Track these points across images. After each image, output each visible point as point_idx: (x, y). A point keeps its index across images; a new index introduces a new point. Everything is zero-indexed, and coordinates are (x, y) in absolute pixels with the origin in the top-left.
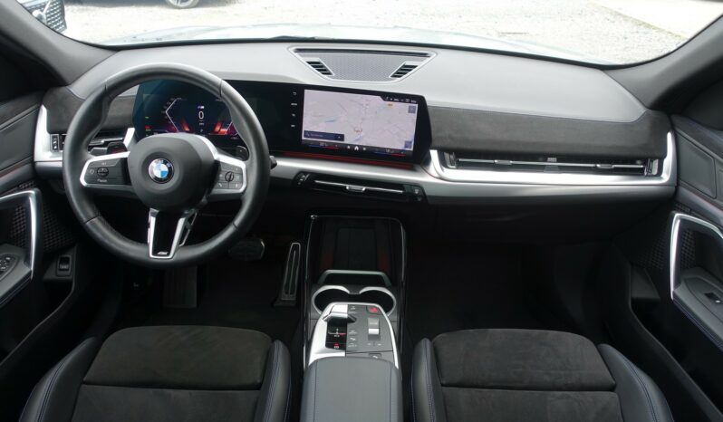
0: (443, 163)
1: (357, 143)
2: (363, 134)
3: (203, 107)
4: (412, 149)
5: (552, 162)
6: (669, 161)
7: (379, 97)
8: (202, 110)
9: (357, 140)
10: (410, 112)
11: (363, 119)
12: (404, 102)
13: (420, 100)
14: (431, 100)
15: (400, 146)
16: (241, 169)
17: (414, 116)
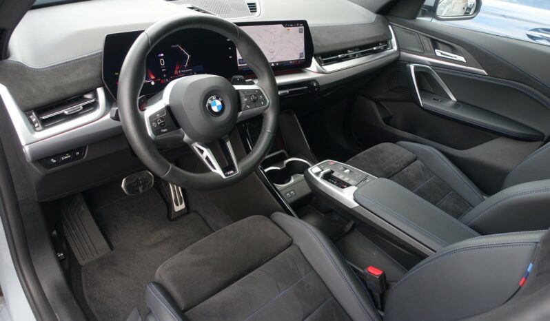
0: (320, 63)
1: (272, 61)
2: (275, 54)
3: (162, 55)
4: (304, 58)
5: (350, 53)
6: (394, 40)
7: (281, 25)
8: (162, 57)
9: (272, 59)
10: (300, 32)
11: (274, 43)
12: (296, 26)
13: (304, 23)
14: (310, 23)
15: (297, 57)
16: (259, 90)
17: (303, 35)
